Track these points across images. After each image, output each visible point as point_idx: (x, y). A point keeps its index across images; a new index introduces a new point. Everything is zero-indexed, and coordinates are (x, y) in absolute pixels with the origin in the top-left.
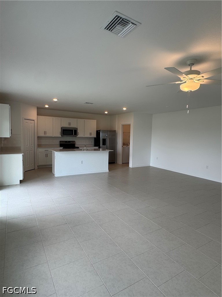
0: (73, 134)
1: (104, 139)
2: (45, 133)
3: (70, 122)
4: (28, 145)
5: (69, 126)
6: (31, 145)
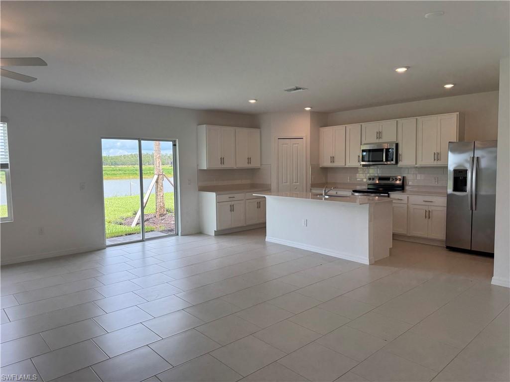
0: (383, 161)
1: (459, 172)
2: (333, 159)
3: (380, 131)
4: (287, 183)
5: (378, 140)
6: (295, 183)
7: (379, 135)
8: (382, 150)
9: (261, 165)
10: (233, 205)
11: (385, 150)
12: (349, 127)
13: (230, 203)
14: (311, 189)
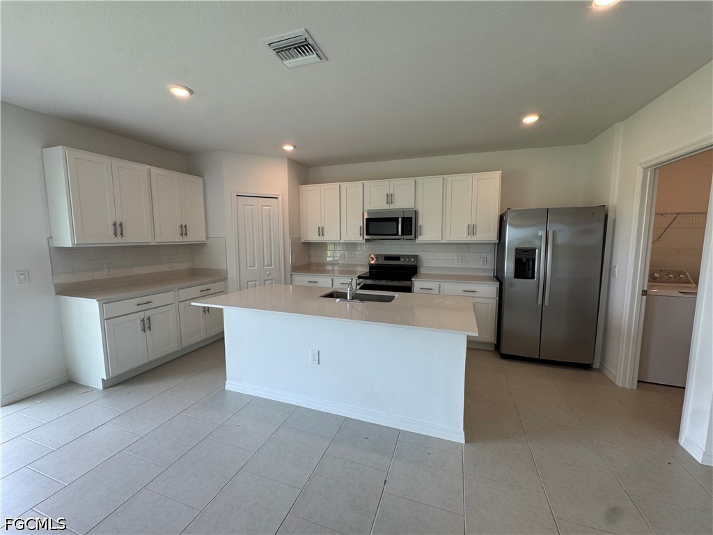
1: (524, 251)
2: (321, 231)
3: (392, 192)
4: (254, 266)
5: (388, 205)
6: (267, 266)
7: (390, 198)
8: (396, 220)
9: (207, 238)
10: (149, 319)
11: (400, 219)
12: (344, 185)
13: (141, 315)
14: (291, 275)
